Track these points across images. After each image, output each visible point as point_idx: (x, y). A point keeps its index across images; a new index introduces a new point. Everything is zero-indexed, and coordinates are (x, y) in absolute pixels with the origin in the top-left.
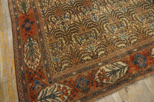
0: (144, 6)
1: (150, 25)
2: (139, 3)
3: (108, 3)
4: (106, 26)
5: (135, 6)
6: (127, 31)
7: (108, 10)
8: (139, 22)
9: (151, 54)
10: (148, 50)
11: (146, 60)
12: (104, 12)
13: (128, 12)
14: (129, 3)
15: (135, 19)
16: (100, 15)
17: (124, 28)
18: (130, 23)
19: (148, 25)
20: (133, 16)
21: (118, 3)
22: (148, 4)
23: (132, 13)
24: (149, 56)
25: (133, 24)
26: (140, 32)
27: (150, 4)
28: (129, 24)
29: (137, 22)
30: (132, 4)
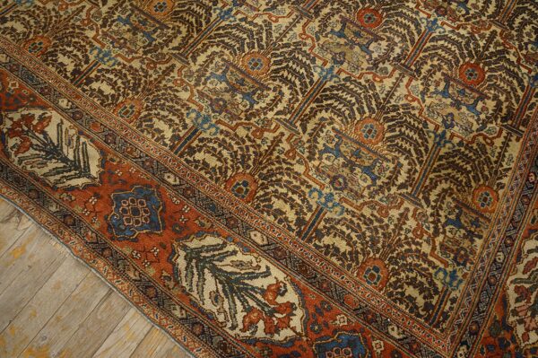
0: (402, 134)
1: (322, 186)
2: (401, 111)
3: (319, 18)
4: (214, 53)
5: (374, 103)
6: (235, 123)
7: (291, 30)
8: (307, 145)
9: (187, 237)
10: (196, 222)
11: (151, 233)
12: (274, 25)
13: (328, 93)
14: (375, 76)
15: (310, 126)
16: (249, 19)
17: (240, 106)
18: (279, 117)
19: (314, 180)
20: (324, 114)
21: (346, 44)
22: (420, 141)
23: (336, 104)
24: (175, 237)
25: (282, 129)
26: (261, 163)
27: (426, 150)
28: (270, 115)
29: (305, 138)
30: (378, 89)
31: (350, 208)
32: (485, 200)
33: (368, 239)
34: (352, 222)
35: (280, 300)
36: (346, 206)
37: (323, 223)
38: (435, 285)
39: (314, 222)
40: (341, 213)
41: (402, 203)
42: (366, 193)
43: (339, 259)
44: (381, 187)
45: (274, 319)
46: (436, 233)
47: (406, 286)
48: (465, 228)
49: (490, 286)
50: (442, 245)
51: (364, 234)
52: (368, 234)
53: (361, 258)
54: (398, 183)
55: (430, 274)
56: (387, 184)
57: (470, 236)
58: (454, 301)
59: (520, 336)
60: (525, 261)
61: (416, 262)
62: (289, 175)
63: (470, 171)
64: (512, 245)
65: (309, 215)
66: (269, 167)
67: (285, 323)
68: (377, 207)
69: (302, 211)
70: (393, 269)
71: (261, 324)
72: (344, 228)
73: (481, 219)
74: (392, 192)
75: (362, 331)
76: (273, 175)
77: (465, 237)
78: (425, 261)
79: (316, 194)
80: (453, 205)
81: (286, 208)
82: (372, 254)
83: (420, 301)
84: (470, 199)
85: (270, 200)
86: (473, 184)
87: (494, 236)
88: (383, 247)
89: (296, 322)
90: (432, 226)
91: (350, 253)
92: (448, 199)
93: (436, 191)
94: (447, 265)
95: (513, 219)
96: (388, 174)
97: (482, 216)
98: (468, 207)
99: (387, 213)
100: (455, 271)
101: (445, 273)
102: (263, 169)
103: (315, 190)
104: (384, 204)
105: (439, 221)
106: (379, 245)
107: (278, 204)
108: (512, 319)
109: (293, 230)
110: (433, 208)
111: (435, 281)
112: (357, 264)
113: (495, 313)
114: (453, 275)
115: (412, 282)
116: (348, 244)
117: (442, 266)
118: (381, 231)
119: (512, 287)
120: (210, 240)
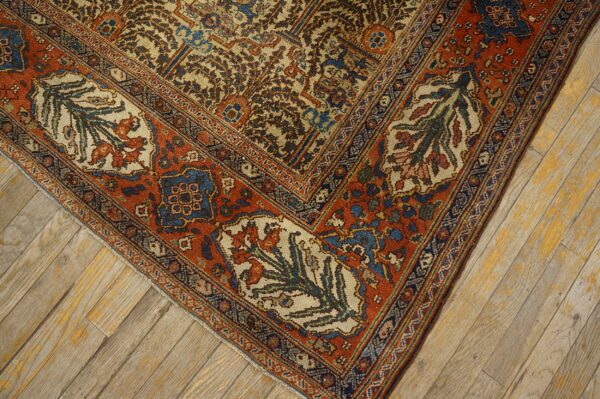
31: (219, 46)
32: (377, 40)
33: (233, 76)
34: (218, 59)
35: (132, 135)
36: (214, 43)
37: (186, 60)
38: (301, 125)
39: (178, 58)
40: (208, 51)
41: (278, 41)
42: (239, 31)
43: (198, 96)
44: (257, 25)
45: (123, 153)
46: (313, 72)
47: (268, 125)
48: (347, 69)
49: (369, 130)
50: (316, 85)
51: (230, 71)
52: (234, 71)
53: (222, 95)
54: (277, 21)
55: (298, 114)
56: (264, 21)
57: (352, 77)
58: (321, 142)
59: (393, 183)
60: (415, 107)
61: (284, 100)
62: (158, 13)
63: (365, 10)
64: (403, 89)
65: (173, 51)
66: (139, 6)
67: (134, 157)
68: (249, 45)
69: (166, 48)
70: (255, 107)
71: (109, 158)
72: (209, 66)
73: (368, 60)
74: (268, 30)
75: (213, 167)
76: (142, 13)
77: (346, 77)
78: (293, 100)
79: (184, 32)
80: (337, 45)
81: (150, 45)
82: (234, 92)
83: (282, 140)
84: (358, 39)
85: (135, 38)
86: (366, 23)
87: (381, 79)
88: (249, 84)
89: (145, 156)
90: (308, 65)
91: (212, 90)
92: (333, 38)
93: (320, 30)
94: (318, 105)
95: (407, 62)
96: (267, 11)
97: (370, 57)
98: (355, 48)
99: (259, 51)
100: (327, 112)
101: (316, 113)
102: (132, 8)
103: (184, 27)
104: (258, 42)
105: (318, 60)
106: (245, 83)
107: (142, 41)
108: (387, 165)
109: (154, 67)
110: (313, 46)
111: (303, 121)
112: (218, 100)
113: (368, 158)
114: (324, 117)
115: (276, 122)
116: (211, 81)
117: (313, 106)
118: (249, 69)
119: (395, 132)
120: (70, 78)
